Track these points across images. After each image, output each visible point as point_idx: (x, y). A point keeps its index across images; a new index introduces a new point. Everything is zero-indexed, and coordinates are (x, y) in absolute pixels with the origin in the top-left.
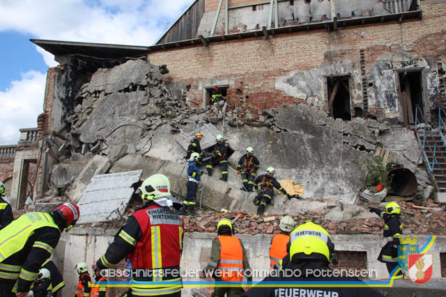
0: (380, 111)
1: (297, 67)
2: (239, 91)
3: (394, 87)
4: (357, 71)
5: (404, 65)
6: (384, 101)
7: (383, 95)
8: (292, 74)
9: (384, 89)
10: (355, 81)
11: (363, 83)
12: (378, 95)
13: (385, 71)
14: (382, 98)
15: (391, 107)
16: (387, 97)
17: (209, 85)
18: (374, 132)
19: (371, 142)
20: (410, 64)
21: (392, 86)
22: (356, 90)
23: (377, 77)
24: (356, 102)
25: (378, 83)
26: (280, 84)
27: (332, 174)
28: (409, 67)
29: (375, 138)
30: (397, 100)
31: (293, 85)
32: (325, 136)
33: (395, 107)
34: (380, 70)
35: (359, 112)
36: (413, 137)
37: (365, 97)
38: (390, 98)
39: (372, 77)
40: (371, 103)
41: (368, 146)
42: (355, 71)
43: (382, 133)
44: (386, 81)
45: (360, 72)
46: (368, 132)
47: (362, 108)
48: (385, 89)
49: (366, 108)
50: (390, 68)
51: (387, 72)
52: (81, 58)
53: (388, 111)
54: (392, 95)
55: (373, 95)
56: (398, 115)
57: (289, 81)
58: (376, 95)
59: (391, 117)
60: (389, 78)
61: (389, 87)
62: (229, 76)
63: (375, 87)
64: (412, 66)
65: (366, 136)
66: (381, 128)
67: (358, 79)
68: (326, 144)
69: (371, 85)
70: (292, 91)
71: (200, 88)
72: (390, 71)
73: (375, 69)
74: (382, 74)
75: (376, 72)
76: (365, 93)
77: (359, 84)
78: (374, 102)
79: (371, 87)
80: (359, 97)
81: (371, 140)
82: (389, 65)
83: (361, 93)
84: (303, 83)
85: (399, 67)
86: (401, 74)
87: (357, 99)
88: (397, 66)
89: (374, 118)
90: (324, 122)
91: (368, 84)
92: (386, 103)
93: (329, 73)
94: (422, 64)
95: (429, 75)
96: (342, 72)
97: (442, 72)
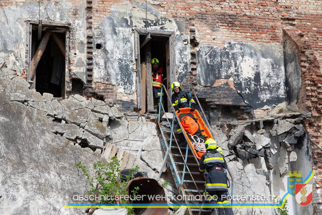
0: (109, 89)
3: (131, 54)
4: (80, 22)
5: (147, 24)
6: (117, 74)
7: (116, 65)
9: (117, 55)
10: (77, 36)
11: (88, 43)
12: (109, 64)
13: (120, 29)
14: (114, 69)
15: (125, 84)
16: (121, 68)
18: (101, 120)
19: (96, 135)
20: (155, 25)
21: (129, 53)
22: (77, 52)
23: (108, 36)
24: (75, 69)
25: (109, 46)
27: (40, 185)
28: (154, 27)
29: (103, 129)
30: (134, 74)
32: (26, 119)
33: (131, 84)
34: (114, 27)
35: (79, 86)
36: (155, 132)
37: (89, 64)
38: (125, 71)
39: (102, 35)
40: (97, 74)
41: (93, 141)
42: (77, 22)
43: (112, 122)
44: (121, 45)
45: (86, 25)
46: (93, 118)
47: (84, 80)
48: (120, 56)
49: (90, 82)
50: (128, 26)
51: (124, 31)
53: (121, 89)
54: (127, 66)
55: (102, 62)
56: (134, 97)
58: (105, 63)
59: (125, 98)
60: (126, 40)
61: (125, 54)
63: (105, 51)
64: (158, 27)
65: (90, 125)
66: (111, 114)
67: (80, 34)
68: (28, 133)
69: (99, 46)
72: (128, 30)
73: (107, 23)
74: (115, 33)
75: (108, 29)
76: (90, 59)
77: (82, 43)
78: (103, 73)
79: (100, 50)
80: (80, 64)
81: (97, 131)
82: (126, 21)
83: (83, 56)
85: (141, 26)
86: (142, 37)
87: (77, 66)
88: (137, 24)
89: (101, 98)
90: (23, 97)
91: (94, 45)
92: (119, 77)
93: (35, 20)
94: (171, 27)
95: (180, 45)
96: (57, 20)
97: (194, 43)
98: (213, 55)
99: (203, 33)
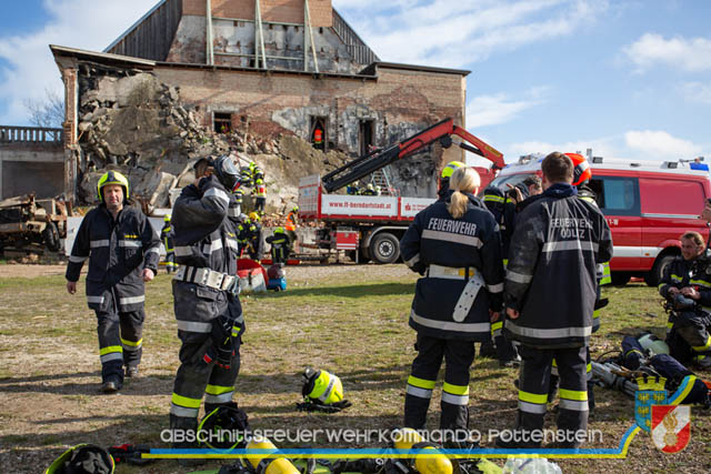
0: (346, 146)
1: (289, 105)
2: (243, 119)
5: (363, 115)
6: (349, 140)
7: (349, 135)
8: (285, 110)
9: (350, 130)
10: (331, 122)
11: (336, 124)
12: (346, 135)
14: (348, 137)
15: (353, 144)
16: (351, 137)
17: (216, 109)
21: (355, 129)
22: (331, 129)
23: (345, 121)
24: (331, 138)
25: (346, 126)
26: (276, 117)
28: (366, 116)
30: (357, 140)
31: (286, 119)
33: (356, 144)
34: (348, 116)
35: (331, 145)
37: (336, 135)
38: (353, 138)
39: (342, 120)
40: (340, 140)
42: (331, 114)
44: (351, 125)
45: (335, 116)
47: (334, 143)
49: (337, 143)
50: (354, 116)
51: (352, 118)
52: (89, 65)
53: (351, 147)
54: (354, 135)
55: (342, 134)
56: (357, 150)
57: (283, 115)
58: (344, 135)
59: (353, 151)
60: (354, 123)
61: (353, 130)
62: (234, 104)
63: (344, 128)
64: (369, 116)
67: (332, 120)
69: (341, 126)
70: (285, 124)
71: (209, 111)
73: (344, 114)
74: (349, 119)
75: (345, 117)
76: (337, 132)
77: (333, 124)
78: (343, 139)
79: (341, 128)
80: (332, 135)
82: (354, 113)
83: (334, 131)
84: (294, 119)
85: (360, 116)
86: (361, 121)
89: (342, 151)
90: (311, 153)
91: (339, 125)
93: (314, 113)
94: (375, 116)
95: (378, 125)
96: (322, 113)
97: (385, 123)
98: (394, 129)
99: (389, 117)
